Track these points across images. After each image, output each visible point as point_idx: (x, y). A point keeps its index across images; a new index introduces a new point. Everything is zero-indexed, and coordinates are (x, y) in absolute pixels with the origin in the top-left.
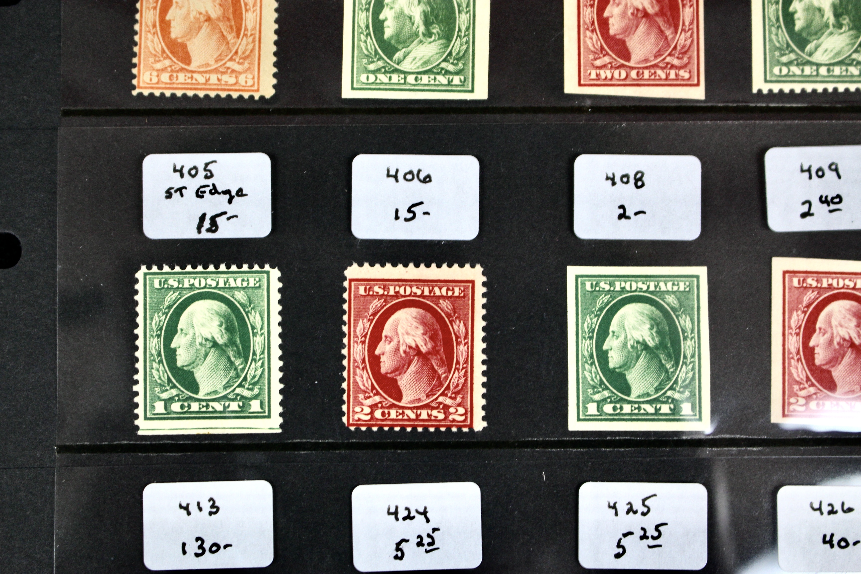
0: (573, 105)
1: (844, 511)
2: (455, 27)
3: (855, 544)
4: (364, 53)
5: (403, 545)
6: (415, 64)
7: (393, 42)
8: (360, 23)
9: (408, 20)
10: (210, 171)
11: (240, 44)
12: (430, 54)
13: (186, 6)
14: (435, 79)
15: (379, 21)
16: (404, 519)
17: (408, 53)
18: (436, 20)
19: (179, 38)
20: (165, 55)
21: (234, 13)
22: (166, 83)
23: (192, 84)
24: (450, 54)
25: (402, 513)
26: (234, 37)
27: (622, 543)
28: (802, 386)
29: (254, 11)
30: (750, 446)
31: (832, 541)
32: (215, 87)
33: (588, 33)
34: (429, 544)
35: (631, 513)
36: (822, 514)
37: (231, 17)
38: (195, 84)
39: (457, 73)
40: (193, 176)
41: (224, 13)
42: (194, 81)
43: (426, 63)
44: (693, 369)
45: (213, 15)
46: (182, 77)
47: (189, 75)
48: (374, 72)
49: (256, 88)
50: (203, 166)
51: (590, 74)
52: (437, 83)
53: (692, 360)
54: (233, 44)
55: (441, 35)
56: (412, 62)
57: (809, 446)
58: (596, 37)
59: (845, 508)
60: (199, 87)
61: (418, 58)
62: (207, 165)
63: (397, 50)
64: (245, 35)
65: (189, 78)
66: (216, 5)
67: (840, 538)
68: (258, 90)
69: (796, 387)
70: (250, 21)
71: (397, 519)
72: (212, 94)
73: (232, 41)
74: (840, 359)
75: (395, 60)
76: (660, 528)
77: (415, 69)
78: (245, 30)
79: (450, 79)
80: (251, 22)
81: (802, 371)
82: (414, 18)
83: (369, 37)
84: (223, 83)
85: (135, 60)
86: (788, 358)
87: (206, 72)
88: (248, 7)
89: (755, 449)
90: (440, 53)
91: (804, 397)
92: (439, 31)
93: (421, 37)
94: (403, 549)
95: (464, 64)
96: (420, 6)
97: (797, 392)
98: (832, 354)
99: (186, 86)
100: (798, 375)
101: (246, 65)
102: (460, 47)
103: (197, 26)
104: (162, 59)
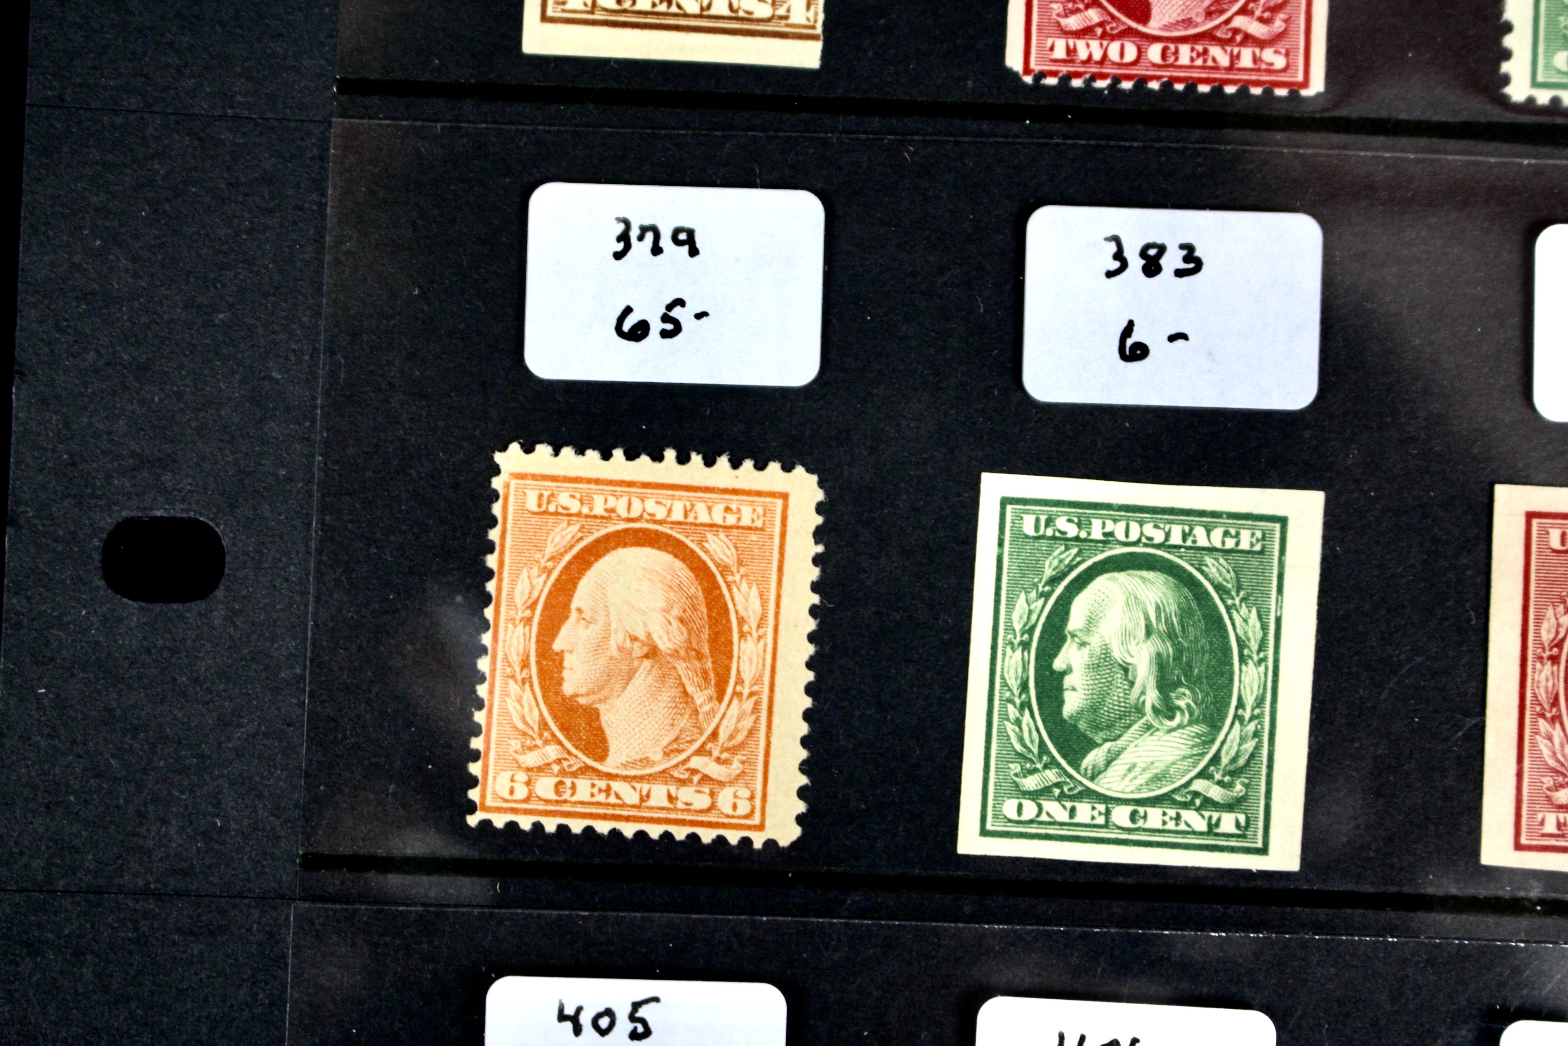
0: (1500, 893)
2: (1230, 696)
4: (1015, 751)
6: (1131, 780)
7: (1082, 725)
8: (1006, 676)
9: (1119, 675)
10: (643, 1021)
11: (724, 714)
12: (1170, 759)
13: (601, 620)
14: (1178, 818)
15: (1053, 672)
17: (1118, 754)
18: (1186, 676)
19: (582, 695)
20: (546, 734)
21: (714, 639)
22: (547, 801)
23: (608, 804)
24: (1216, 759)
26: (711, 699)
29: (760, 638)
32: (663, 815)
33: (1543, 725)
37: (706, 650)
38: (614, 806)
39: (1230, 807)
40: (603, 1033)
41: (689, 641)
42: (612, 799)
43: (1157, 779)
45: (664, 645)
46: (584, 788)
47: (602, 784)
48: (1034, 795)
49: (756, 820)
50: (628, 1009)
51: (1542, 823)
52: (1182, 827)
54: (708, 714)
55: (1197, 713)
56: (1125, 775)
58: (1562, 734)
60: (625, 813)
61: (1141, 765)
62: (636, 1006)
63: (1093, 745)
64: (737, 694)
65: (600, 791)
66: (672, 620)
68: (761, 827)
70: (750, 660)
72: (655, 832)
73: (706, 708)
75: (1086, 769)
77: (1132, 792)
78: (736, 683)
79: (1214, 821)
80: (751, 664)
82: (1135, 670)
83: (1027, 712)
84: (680, 805)
85: (476, 743)
87: (641, 778)
88: (746, 628)
90: (1191, 756)
92: (1193, 704)
93: (1149, 716)
95: (1247, 786)
96: (1149, 643)
99: (594, 810)
101: (736, 766)
102: (1240, 745)
103: (624, 668)
104: (539, 742)
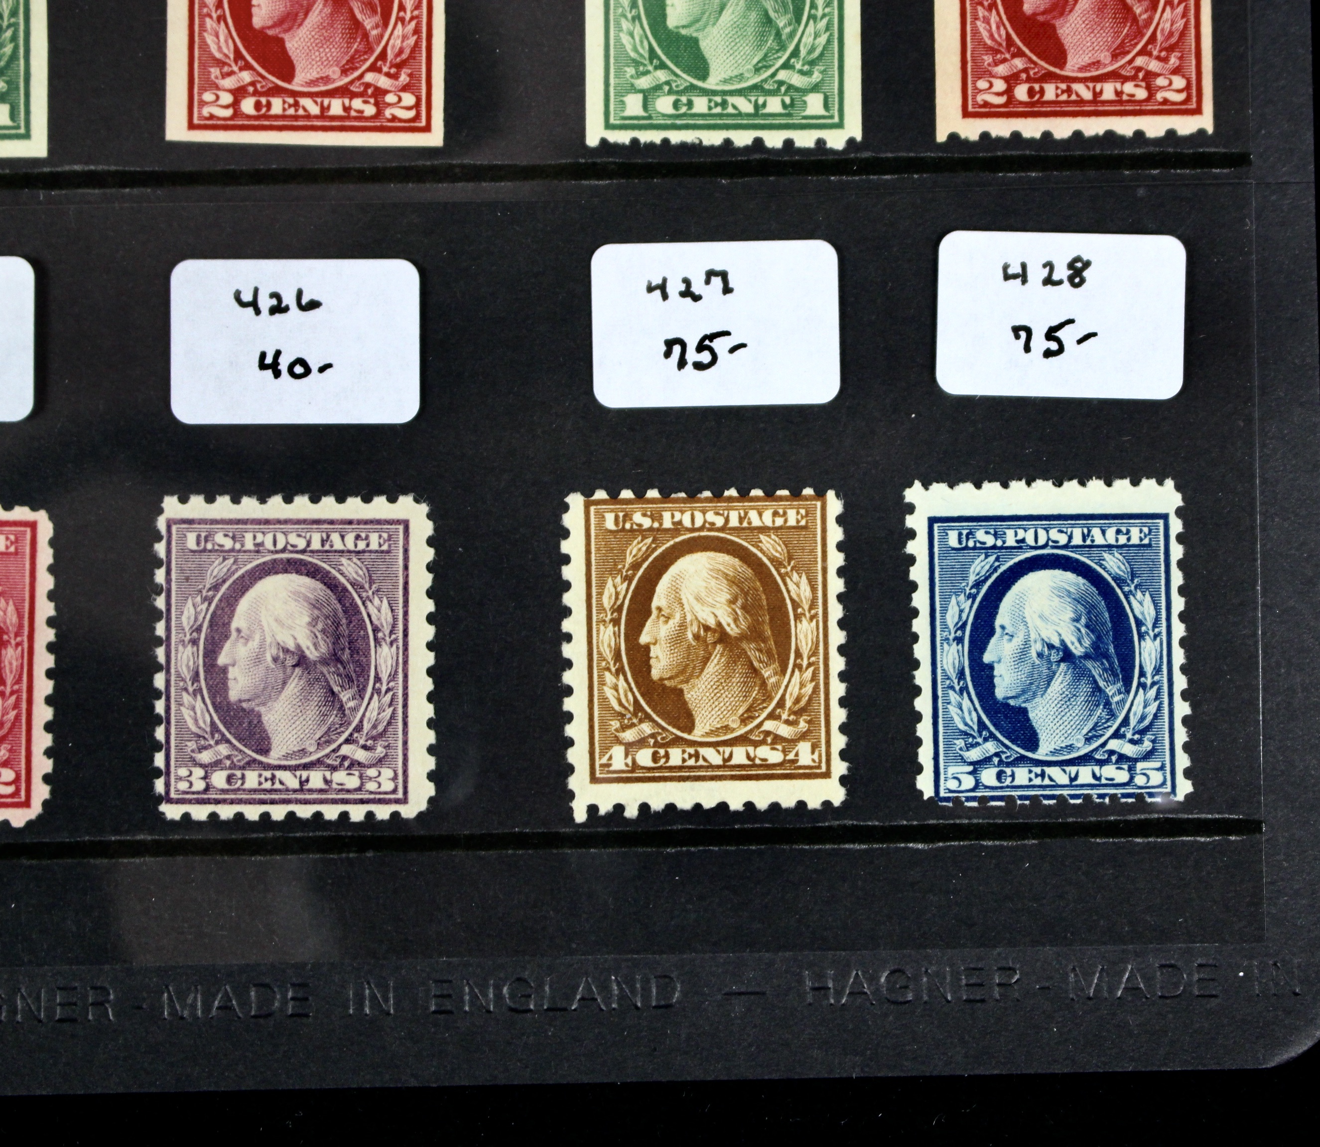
1: (303, 308)
3: (322, 369)
28: (226, 69)
30: (125, 186)
31: (278, 364)
36: (258, 312)
44: (14, 38)
53: (13, 20)
57: (241, 184)
59: (304, 301)
67: (292, 359)
69: (215, 72)
74: (301, 16)
81: (226, 41)
86: (200, 15)
89: (134, 191)
91: (230, 91)
97: (217, 81)
98: (286, 6)
100: (220, 49)
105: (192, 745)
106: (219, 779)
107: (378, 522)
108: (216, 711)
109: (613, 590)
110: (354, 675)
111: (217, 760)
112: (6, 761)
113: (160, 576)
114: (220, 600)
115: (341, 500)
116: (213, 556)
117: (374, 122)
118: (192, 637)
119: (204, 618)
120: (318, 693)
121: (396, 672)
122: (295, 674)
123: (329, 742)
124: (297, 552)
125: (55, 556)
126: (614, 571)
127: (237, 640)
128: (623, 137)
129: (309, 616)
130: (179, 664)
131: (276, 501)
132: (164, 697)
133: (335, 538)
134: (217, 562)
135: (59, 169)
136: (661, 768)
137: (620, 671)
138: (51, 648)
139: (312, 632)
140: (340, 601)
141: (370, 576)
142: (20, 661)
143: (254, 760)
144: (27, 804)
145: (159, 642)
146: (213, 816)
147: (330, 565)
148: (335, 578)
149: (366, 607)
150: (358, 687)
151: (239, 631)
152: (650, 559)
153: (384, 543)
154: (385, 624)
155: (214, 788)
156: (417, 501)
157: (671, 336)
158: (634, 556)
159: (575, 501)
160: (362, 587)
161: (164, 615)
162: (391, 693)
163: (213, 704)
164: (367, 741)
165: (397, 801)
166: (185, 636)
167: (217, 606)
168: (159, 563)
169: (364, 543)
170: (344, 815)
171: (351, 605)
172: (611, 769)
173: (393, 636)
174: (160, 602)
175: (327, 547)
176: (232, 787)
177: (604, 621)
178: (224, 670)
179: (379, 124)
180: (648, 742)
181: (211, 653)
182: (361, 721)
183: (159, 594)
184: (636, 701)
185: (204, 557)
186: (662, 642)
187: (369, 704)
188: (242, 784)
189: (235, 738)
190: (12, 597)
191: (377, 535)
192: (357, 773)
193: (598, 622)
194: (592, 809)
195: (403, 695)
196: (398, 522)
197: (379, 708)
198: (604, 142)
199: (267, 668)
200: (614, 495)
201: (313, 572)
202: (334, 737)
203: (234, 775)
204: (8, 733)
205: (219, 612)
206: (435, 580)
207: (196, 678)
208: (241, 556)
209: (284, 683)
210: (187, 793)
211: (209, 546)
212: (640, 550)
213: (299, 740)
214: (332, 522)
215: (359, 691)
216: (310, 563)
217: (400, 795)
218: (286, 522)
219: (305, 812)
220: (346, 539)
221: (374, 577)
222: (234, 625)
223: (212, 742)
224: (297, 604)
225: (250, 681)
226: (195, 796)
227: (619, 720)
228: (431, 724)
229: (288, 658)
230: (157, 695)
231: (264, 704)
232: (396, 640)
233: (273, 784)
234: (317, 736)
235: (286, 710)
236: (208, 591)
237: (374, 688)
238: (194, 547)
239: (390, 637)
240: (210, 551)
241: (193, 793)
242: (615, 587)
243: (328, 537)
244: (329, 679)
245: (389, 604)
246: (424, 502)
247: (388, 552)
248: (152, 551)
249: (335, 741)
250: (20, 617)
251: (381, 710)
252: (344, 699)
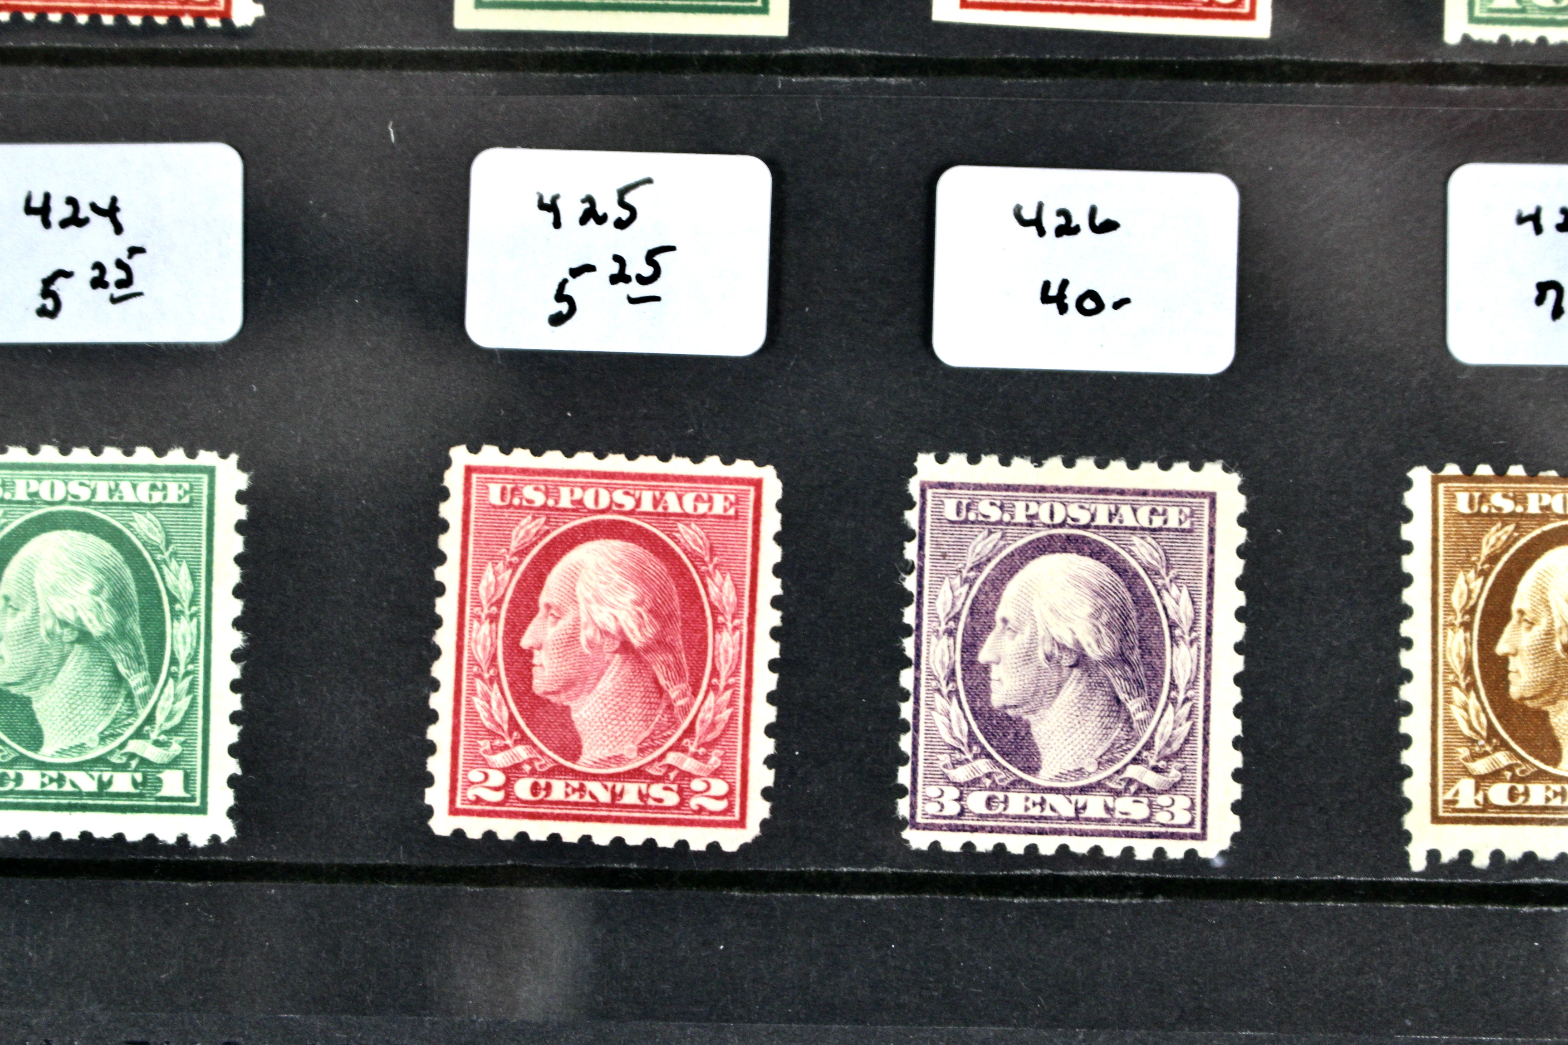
1: (1097, 230)
3: (1117, 305)
5: (60, 286)
16: (64, 224)
25: (60, 211)
27: (567, 291)
30: (881, 75)
31: (1065, 297)
34: (120, 284)
35: (592, 222)
36: (1042, 232)
57: (1022, 77)
59: (1098, 221)
67: (1082, 291)
71: (47, 224)
76: (658, 258)
89: (892, 81)
94: (59, 292)
105: (945, 759)
106: (976, 801)
107: (1179, 494)
108: (976, 718)
109: (1464, 588)
110: (1144, 680)
111: (975, 779)
112: (717, 770)
113: (910, 551)
114: (984, 583)
115: (1133, 465)
116: (976, 528)
117: (1187, 6)
118: (948, 626)
119: (963, 604)
120: (1100, 701)
121: (1196, 677)
122: (1073, 676)
123: (1111, 761)
124: (1079, 527)
125: (784, 523)
126: (1466, 564)
127: (1003, 632)
128: (1490, 34)
129: (1091, 606)
130: (931, 660)
131: (1054, 463)
132: (912, 699)
133: (1126, 511)
134: (981, 536)
135: (802, 52)
136: (1517, 808)
137: (1471, 686)
138: (775, 634)
139: (1095, 625)
140: (1130, 589)
141: (1167, 560)
142: (738, 649)
143: (1021, 780)
144: (741, 823)
145: (907, 631)
146: (968, 846)
147: (1118, 545)
148: (1124, 561)
149: (1161, 598)
150: (1149, 694)
151: (1005, 621)
152: (1512, 551)
153: (1186, 519)
154: (1184, 619)
155: (970, 812)
156: (1226, 469)
157: (1544, 278)
158: (1493, 546)
159: (1420, 475)
160: (1157, 573)
161: (915, 599)
162: (1189, 704)
163: (972, 709)
164: (1158, 761)
165: (1194, 837)
166: (940, 625)
167: (980, 590)
168: (910, 536)
169: (1162, 518)
170: (1128, 852)
171: (1143, 594)
172: (1458, 806)
173: (1194, 635)
174: (910, 583)
175: (1115, 523)
176: (992, 812)
177: (1453, 625)
178: (986, 669)
179: (1192, 8)
180: (1504, 775)
181: (971, 647)
182: (1152, 737)
183: (909, 572)
184: (1490, 725)
185: (966, 529)
186: (1525, 654)
187: (1162, 716)
188: (1005, 809)
189: (998, 752)
190: (729, 570)
191: (1176, 509)
192: (1145, 800)
193: (1446, 626)
194: (1433, 855)
195: (1205, 707)
196: (1203, 495)
197: (1175, 722)
198: (1466, 39)
199: (1039, 668)
200: (1468, 472)
201: (1098, 552)
202: (1118, 755)
203: (995, 797)
204: (721, 736)
205: (982, 597)
206: (1246, 568)
207: (951, 676)
208: (1010, 530)
209: (1060, 687)
210: (937, 817)
211: (972, 516)
212: (1498, 539)
213: (1075, 757)
214: (1122, 492)
215: (1151, 700)
216: (1095, 541)
217: (1197, 829)
218: (1066, 490)
219: (1080, 846)
220: (1139, 513)
221: (1173, 561)
222: (999, 614)
223: (969, 756)
224: (1077, 591)
225: (1017, 683)
226: (947, 822)
227: (1468, 747)
228: (1237, 743)
229: (1065, 657)
230: (904, 696)
231: (1034, 712)
232: (1197, 639)
233: (1043, 810)
234: (1099, 753)
235: (1061, 720)
236: (969, 572)
237: (1168, 697)
238: (954, 517)
239: (1190, 635)
240: (973, 523)
241: (945, 818)
242: (1467, 583)
243: (1117, 510)
244: (1115, 685)
245: (1190, 594)
246: (1236, 471)
247: (1190, 531)
248: (903, 520)
249: (1119, 760)
250: (739, 595)
251: (1177, 724)
252: (1132, 710)
